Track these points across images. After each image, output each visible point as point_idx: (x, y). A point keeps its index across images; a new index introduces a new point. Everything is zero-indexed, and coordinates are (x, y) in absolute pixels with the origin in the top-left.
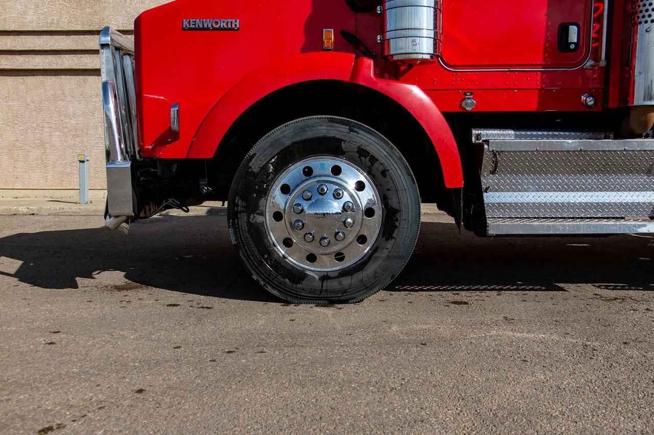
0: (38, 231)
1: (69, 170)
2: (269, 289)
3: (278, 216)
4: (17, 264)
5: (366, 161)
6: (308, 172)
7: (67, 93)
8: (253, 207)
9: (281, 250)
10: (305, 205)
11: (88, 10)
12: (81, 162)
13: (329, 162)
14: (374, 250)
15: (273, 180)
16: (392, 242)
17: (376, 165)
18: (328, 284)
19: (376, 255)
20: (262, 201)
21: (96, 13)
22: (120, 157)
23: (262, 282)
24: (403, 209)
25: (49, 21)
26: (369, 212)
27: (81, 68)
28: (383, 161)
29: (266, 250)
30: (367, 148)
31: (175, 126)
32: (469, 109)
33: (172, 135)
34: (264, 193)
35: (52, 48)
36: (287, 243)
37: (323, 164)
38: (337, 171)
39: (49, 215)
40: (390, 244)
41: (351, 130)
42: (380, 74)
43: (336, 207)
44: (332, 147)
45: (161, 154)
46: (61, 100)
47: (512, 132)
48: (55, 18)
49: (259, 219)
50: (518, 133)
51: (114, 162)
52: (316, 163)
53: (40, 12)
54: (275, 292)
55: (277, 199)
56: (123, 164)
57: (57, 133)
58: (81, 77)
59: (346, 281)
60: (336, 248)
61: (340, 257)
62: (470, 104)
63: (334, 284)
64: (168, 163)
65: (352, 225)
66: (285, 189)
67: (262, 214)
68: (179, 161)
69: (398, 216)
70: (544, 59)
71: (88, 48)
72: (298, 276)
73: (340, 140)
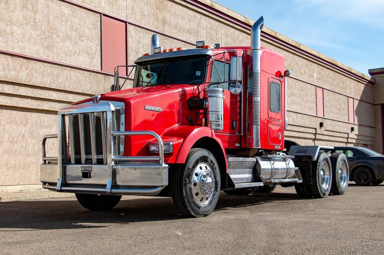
70: (229, 131)
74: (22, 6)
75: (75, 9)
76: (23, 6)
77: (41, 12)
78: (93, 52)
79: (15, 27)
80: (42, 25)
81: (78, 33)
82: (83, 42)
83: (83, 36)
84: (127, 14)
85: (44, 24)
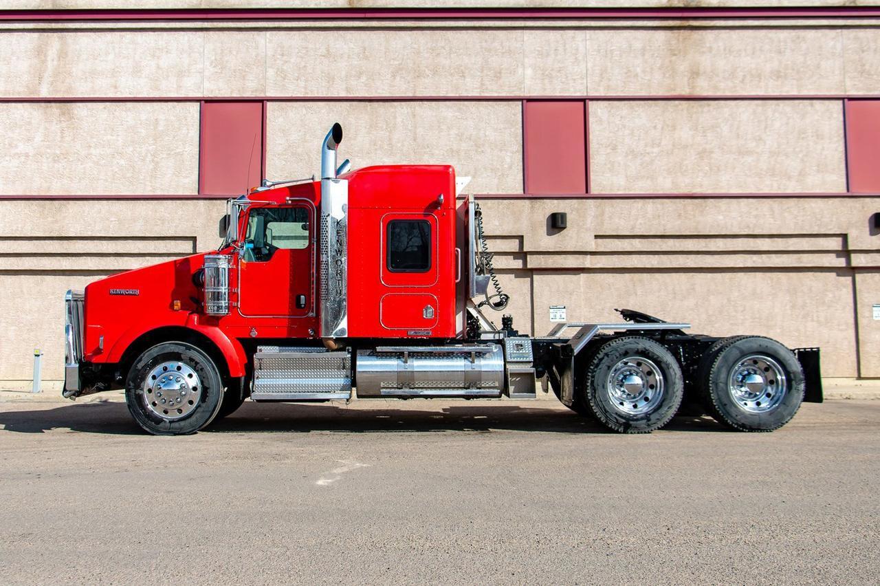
0: (4, 411)
1: (21, 362)
2: (145, 428)
3: (150, 391)
4: (4, 426)
5: (193, 364)
6: (165, 369)
7: (25, 291)
8: (138, 386)
9: (150, 407)
10: (162, 385)
11: (50, 219)
12: (36, 355)
13: (175, 364)
14: (197, 408)
15: (148, 373)
16: (206, 403)
17: (198, 366)
18: (173, 425)
19: (198, 410)
20: (142, 384)
21: (56, 221)
22: (73, 362)
23: (141, 425)
24: (211, 386)
25: (14, 228)
26: (195, 389)
27: (39, 269)
28: (201, 364)
29: (143, 407)
30: (194, 358)
31: (101, 347)
32: (254, 336)
33: (98, 351)
34: (143, 379)
35: (15, 252)
36: (154, 404)
37: (172, 365)
38: (179, 368)
39: (7, 402)
40: (204, 405)
41: (186, 349)
42: (200, 322)
43: (177, 387)
44: (176, 357)
45: (94, 360)
46: (20, 297)
47: (278, 348)
48: (20, 226)
49: (141, 392)
50: (281, 348)
51: (70, 364)
52: (169, 364)
53: (6, 220)
54: (147, 429)
55: (149, 382)
56: (75, 365)
57: (13, 328)
58: (39, 276)
59: (182, 423)
60: (178, 407)
61: (180, 411)
62: (254, 334)
63: (176, 425)
64: (97, 365)
65: (185, 395)
66: (154, 378)
67: (142, 390)
68: (103, 364)
69: (208, 390)
70: (289, 312)
71: (47, 252)
72: (159, 421)
73: (181, 354)
74: (368, 127)
75: (467, 106)
76: (371, 126)
77: (401, 128)
78: (506, 166)
79: (357, 160)
80: (403, 145)
81: (472, 143)
82: (483, 154)
83: (483, 145)
84: (589, 84)
85: (406, 143)
